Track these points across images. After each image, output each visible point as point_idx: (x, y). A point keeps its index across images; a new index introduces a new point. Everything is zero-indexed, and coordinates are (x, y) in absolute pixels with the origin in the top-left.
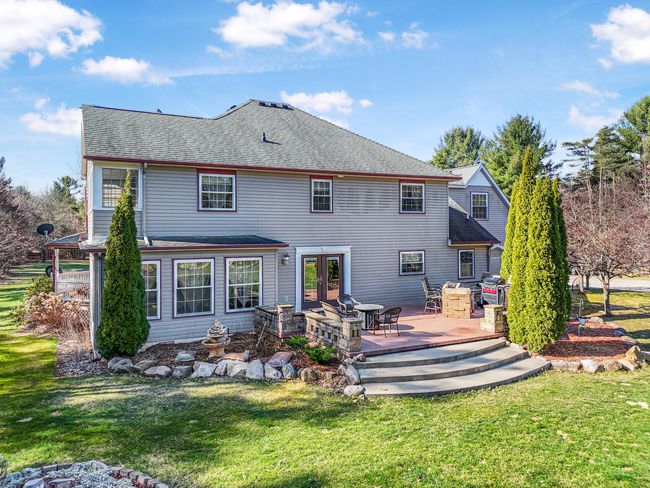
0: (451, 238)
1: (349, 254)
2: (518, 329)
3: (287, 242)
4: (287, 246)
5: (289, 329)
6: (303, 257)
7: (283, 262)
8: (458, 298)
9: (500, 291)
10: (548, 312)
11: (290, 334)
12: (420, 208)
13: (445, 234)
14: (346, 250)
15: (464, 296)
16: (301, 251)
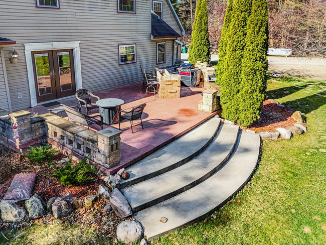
0: (152, 33)
1: (78, 49)
2: (233, 110)
3: (13, 39)
4: (14, 43)
5: (27, 138)
6: (33, 53)
7: (11, 60)
8: (172, 83)
9: (193, 74)
10: (259, 95)
11: (29, 142)
12: (132, 9)
13: (149, 30)
14: (75, 45)
15: (176, 81)
16: (30, 48)
